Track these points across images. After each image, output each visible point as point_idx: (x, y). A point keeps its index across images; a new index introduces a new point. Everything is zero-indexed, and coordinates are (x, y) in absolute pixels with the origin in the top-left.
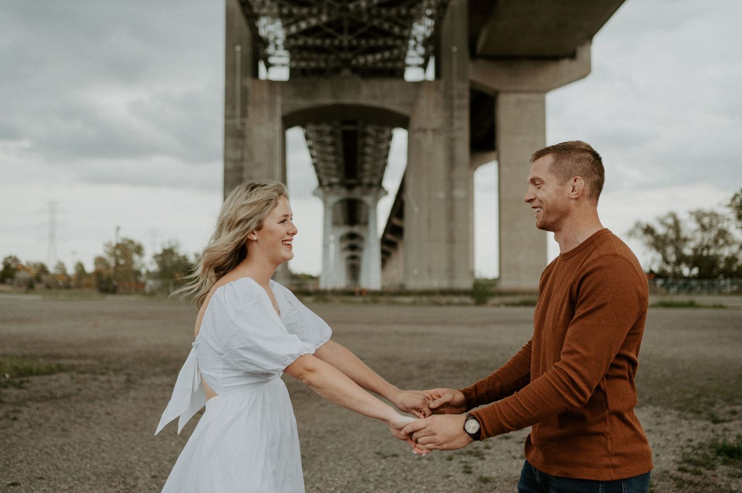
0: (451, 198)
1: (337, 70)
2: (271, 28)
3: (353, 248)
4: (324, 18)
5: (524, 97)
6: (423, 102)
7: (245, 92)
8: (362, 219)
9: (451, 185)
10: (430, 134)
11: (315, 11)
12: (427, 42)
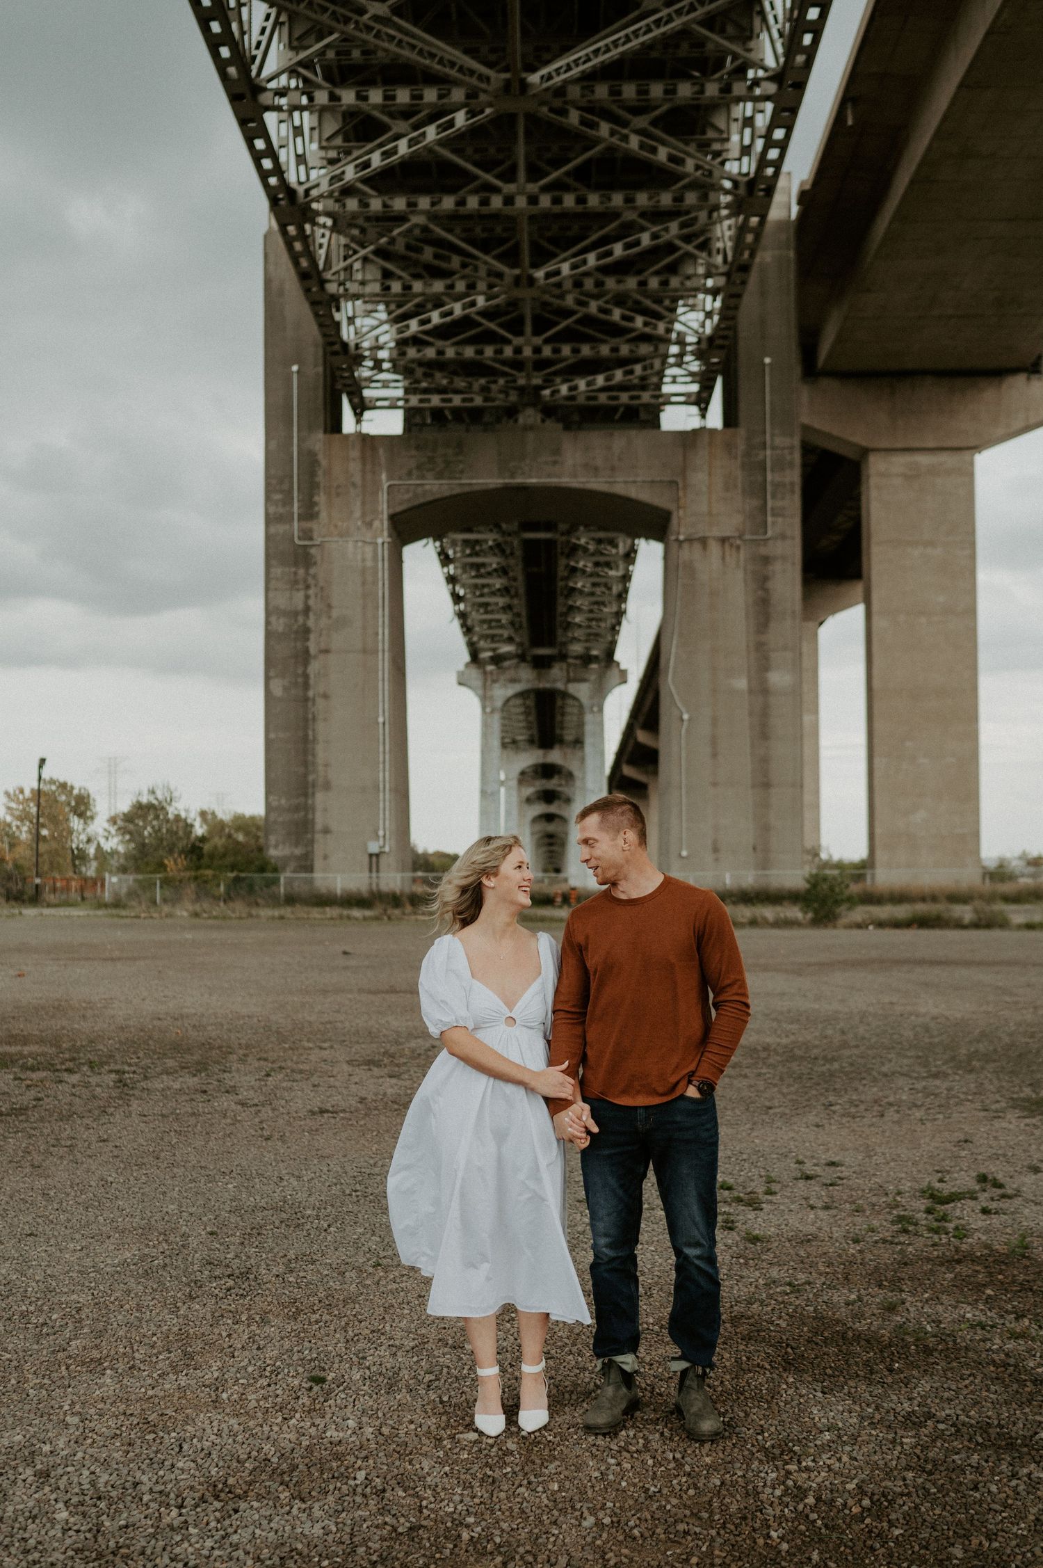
0: (761, 689)
1: (511, 412)
2: (364, 323)
3: (548, 796)
4: (481, 301)
5: (924, 460)
6: (699, 478)
7: (310, 464)
8: (569, 736)
9: (762, 660)
10: (714, 549)
11: (460, 286)
12: (706, 348)
